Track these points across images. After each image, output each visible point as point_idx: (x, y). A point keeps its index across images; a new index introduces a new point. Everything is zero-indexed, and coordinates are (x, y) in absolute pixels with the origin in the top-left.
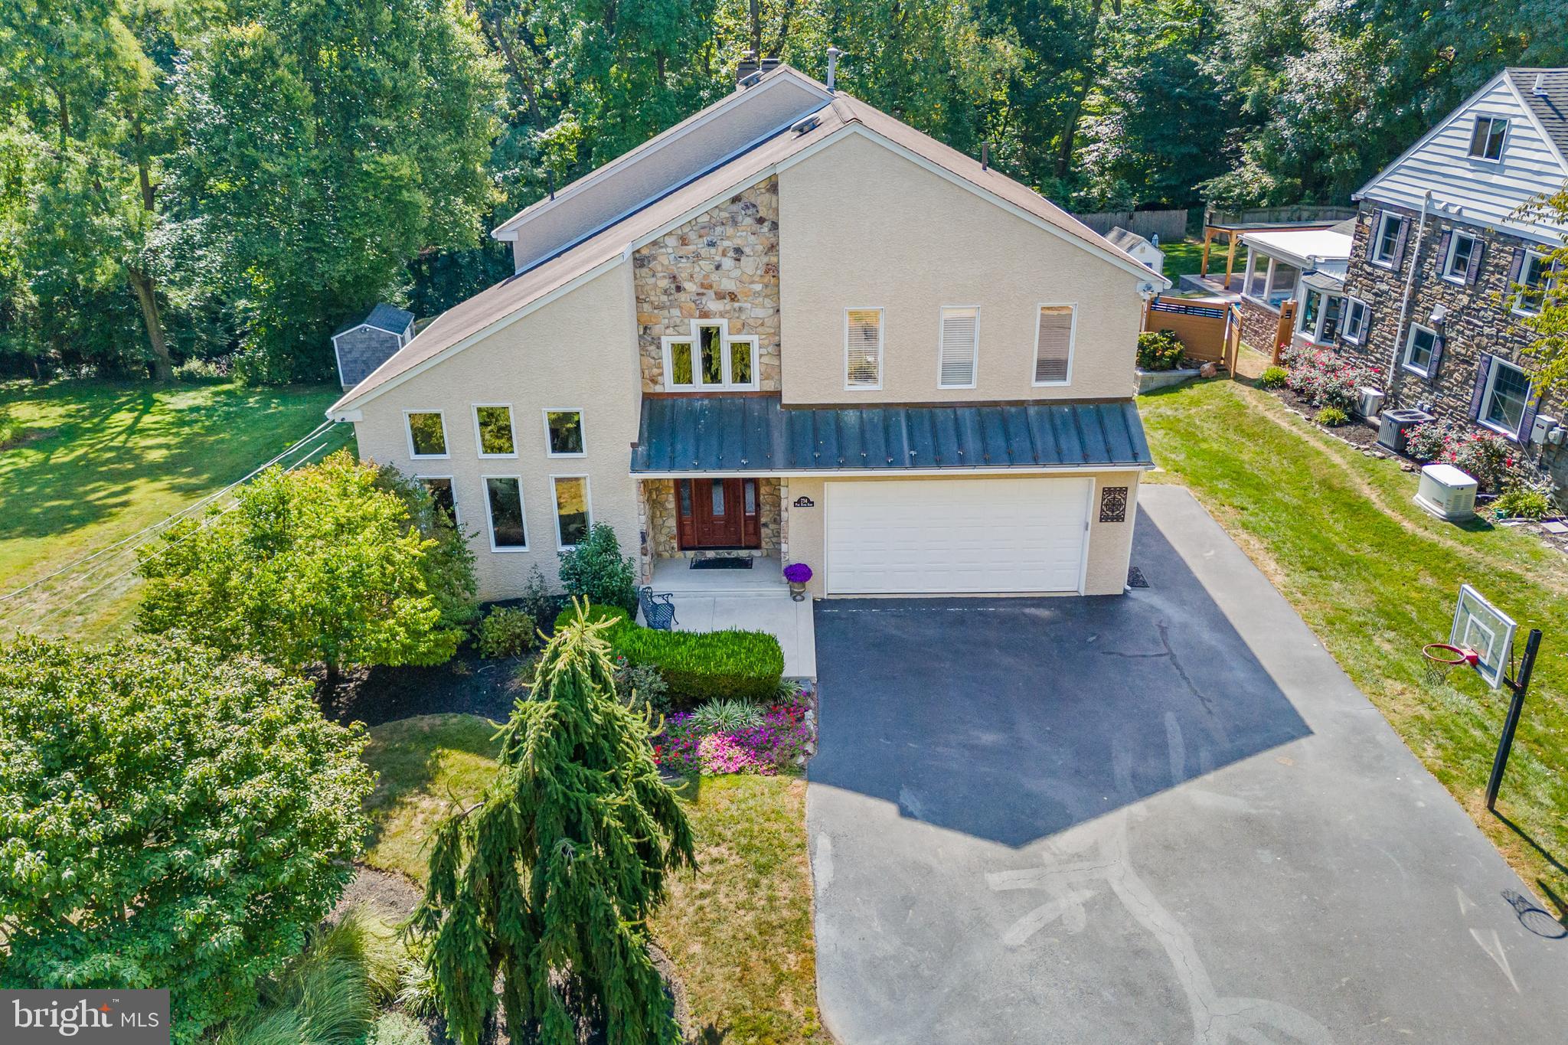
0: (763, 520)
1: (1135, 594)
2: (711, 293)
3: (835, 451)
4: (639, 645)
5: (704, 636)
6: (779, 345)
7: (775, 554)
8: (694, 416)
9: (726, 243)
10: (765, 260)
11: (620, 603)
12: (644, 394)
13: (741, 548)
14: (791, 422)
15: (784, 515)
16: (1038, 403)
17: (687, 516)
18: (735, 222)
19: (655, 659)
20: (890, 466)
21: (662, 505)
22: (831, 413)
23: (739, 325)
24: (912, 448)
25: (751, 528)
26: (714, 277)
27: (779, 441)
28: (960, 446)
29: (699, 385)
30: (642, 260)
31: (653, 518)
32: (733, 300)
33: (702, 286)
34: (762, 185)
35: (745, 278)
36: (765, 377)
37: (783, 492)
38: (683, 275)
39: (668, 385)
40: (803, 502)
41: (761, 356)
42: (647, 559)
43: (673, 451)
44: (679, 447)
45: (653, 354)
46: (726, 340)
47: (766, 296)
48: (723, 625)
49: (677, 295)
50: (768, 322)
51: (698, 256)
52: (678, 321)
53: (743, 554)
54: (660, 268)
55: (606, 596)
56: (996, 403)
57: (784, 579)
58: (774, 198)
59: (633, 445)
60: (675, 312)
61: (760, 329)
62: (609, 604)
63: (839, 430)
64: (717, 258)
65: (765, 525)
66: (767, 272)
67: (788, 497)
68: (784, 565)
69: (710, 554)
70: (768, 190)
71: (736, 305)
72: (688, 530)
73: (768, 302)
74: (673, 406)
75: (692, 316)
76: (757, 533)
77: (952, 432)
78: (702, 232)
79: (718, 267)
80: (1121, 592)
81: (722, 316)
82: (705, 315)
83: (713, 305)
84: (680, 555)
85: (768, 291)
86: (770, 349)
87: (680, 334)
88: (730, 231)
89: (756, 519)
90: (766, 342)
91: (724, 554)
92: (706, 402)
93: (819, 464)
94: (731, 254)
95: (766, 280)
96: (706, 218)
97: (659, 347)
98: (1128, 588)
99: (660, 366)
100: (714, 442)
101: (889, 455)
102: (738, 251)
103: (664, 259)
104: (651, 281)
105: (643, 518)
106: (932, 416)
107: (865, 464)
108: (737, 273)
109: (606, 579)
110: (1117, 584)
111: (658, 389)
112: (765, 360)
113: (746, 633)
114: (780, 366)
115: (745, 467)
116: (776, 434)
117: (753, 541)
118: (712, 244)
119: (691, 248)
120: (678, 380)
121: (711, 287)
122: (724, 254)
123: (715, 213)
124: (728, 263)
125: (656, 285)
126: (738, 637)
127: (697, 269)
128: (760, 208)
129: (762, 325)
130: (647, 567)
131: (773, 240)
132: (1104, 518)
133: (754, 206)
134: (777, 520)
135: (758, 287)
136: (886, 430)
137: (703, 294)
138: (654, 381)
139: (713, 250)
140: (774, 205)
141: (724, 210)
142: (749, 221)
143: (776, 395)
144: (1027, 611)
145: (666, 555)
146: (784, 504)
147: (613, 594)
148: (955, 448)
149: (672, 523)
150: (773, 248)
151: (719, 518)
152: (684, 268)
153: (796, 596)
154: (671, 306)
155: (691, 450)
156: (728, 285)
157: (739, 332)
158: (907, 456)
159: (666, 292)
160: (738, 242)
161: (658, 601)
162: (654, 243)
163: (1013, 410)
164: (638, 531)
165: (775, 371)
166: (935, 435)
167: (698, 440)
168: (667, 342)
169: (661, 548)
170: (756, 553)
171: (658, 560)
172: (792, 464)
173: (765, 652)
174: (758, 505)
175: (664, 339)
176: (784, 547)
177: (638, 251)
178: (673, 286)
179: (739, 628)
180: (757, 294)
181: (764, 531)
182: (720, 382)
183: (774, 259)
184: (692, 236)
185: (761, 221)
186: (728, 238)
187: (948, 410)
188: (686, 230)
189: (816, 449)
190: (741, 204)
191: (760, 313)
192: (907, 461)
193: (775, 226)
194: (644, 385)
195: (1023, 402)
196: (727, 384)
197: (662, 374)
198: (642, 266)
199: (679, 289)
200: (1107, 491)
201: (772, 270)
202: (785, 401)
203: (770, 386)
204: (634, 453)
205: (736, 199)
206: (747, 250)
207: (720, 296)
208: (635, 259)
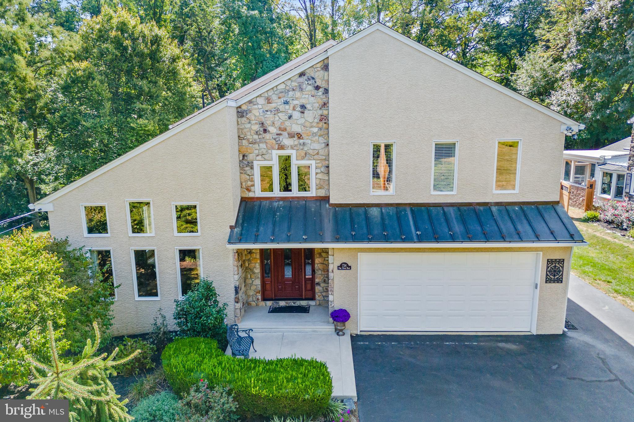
0: (317, 280)
1: (570, 334)
2: (285, 134)
3: (365, 231)
4: (219, 370)
5: (270, 363)
6: (328, 167)
7: (326, 302)
8: (273, 211)
9: (296, 102)
10: (320, 112)
11: (213, 336)
12: (242, 198)
13: (302, 300)
14: (336, 214)
15: (331, 275)
16: (497, 204)
17: (268, 280)
18: (301, 89)
19: (230, 382)
20: (404, 241)
21: (252, 270)
22: (361, 210)
23: (303, 154)
24: (417, 229)
25: (309, 287)
26: (288, 123)
27: (328, 226)
28: (450, 230)
29: (277, 193)
30: (242, 113)
31: (245, 279)
32: (299, 138)
33: (280, 129)
34: (319, 65)
35: (308, 124)
36: (319, 187)
37: (331, 259)
38: (268, 123)
39: (258, 192)
40: (344, 266)
41: (317, 174)
42: (239, 305)
43: (258, 231)
44: (261, 229)
45: (248, 172)
46: (295, 163)
47: (320, 136)
48: (286, 354)
49: (264, 135)
50: (321, 152)
51: (278, 110)
52: (264, 152)
53: (304, 303)
54: (253, 118)
55: (204, 330)
56: (470, 204)
57: (331, 320)
58: (326, 74)
59: (231, 227)
60: (263, 146)
61: (316, 157)
62: (205, 336)
63: (367, 218)
64: (290, 112)
65: (318, 284)
66: (321, 120)
67: (334, 262)
68: (331, 310)
69: (282, 303)
70: (322, 69)
71: (301, 141)
72: (268, 287)
73: (322, 140)
74: (260, 206)
75: (273, 148)
76: (313, 290)
77: (443, 220)
78: (281, 95)
79: (290, 117)
80: (561, 333)
81: (292, 148)
82: (281, 147)
83: (287, 141)
84: (262, 303)
85: (322, 132)
86: (323, 169)
87: (265, 160)
88: (298, 94)
89: (312, 280)
90: (320, 165)
91: (291, 303)
92: (281, 203)
93: (355, 239)
94: (299, 109)
95: (320, 125)
96: (282, 86)
97: (252, 168)
98: (566, 330)
99: (252, 180)
100: (286, 225)
101: (402, 233)
102: (303, 107)
103: (256, 113)
104: (248, 126)
105: (236, 277)
106: (429, 212)
107: (386, 239)
108: (303, 121)
109: (204, 318)
110: (558, 328)
111: (251, 195)
112: (319, 176)
113: (303, 360)
114: (329, 180)
115: (305, 241)
116: (326, 221)
117: (309, 294)
118: (286, 103)
119: (273, 105)
120: (263, 190)
121: (285, 130)
122: (294, 109)
123: (289, 83)
124: (296, 115)
125: (250, 129)
126: (297, 363)
127: (277, 118)
128: (317, 80)
129: (318, 154)
130: (238, 311)
131: (325, 100)
132: (548, 281)
133: (313, 78)
134: (326, 280)
135: (315, 130)
136: (399, 219)
137: (280, 134)
138: (249, 190)
139: (287, 107)
140: (326, 78)
141: (295, 81)
142: (310, 88)
143: (326, 199)
144: (501, 345)
145: (253, 304)
146: (331, 267)
147: (210, 329)
148: (446, 230)
149: (258, 282)
150: (325, 105)
151: (288, 280)
152: (269, 118)
153: (339, 332)
154: (260, 142)
155: (270, 231)
156: (296, 129)
157: (303, 158)
158: (414, 235)
159: (257, 133)
160: (303, 101)
161: (243, 334)
162: (250, 102)
163: (482, 208)
164: (233, 286)
165: (325, 184)
166: (432, 223)
167: (274, 225)
168: (257, 165)
169: (251, 299)
170: (312, 303)
171: (247, 307)
172: (337, 240)
173: (318, 377)
174: (313, 271)
175: (255, 163)
176: (331, 298)
177: (240, 107)
178: (262, 129)
179: (298, 356)
180: (314, 134)
181: (317, 289)
182: (290, 191)
183: (325, 112)
184: (274, 97)
185: (317, 88)
186: (297, 99)
187: (439, 208)
188: (270, 93)
189: (353, 229)
190: (305, 77)
191: (316, 146)
192: (415, 238)
193: (326, 91)
194: (242, 192)
195: (488, 203)
196: (295, 192)
197: (253, 185)
198: (242, 116)
199: (265, 131)
200: (550, 262)
201: (324, 119)
202: (332, 201)
203: (322, 193)
204: (232, 231)
205: (302, 74)
206: (308, 106)
207: (291, 136)
208: (238, 112)
